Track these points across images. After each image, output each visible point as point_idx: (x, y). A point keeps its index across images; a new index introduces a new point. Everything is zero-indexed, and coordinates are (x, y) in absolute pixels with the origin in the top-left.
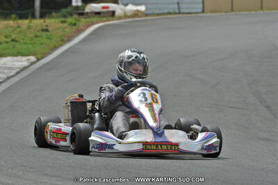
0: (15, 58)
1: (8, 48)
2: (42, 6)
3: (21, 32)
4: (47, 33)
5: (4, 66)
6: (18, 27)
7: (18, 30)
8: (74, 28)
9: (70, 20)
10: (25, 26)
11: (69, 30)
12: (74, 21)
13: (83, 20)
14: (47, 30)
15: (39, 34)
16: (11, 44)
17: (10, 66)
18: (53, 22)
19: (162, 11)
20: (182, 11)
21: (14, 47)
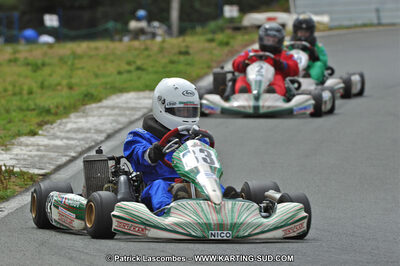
0: (142, 94)
1: (131, 80)
2: (181, 18)
3: (149, 56)
4: (187, 57)
5: (124, 105)
6: (146, 49)
7: (146, 53)
8: (226, 50)
9: (220, 37)
10: (155, 49)
11: (219, 52)
12: (225, 40)
13: (240, 38)
14: (186, 53)
15: (175, 58)
16: (135, 74)
17: (133, 105)
18: (196, 41)
19: (353, 23)
20: (384, 21)
21: (139, 78)
